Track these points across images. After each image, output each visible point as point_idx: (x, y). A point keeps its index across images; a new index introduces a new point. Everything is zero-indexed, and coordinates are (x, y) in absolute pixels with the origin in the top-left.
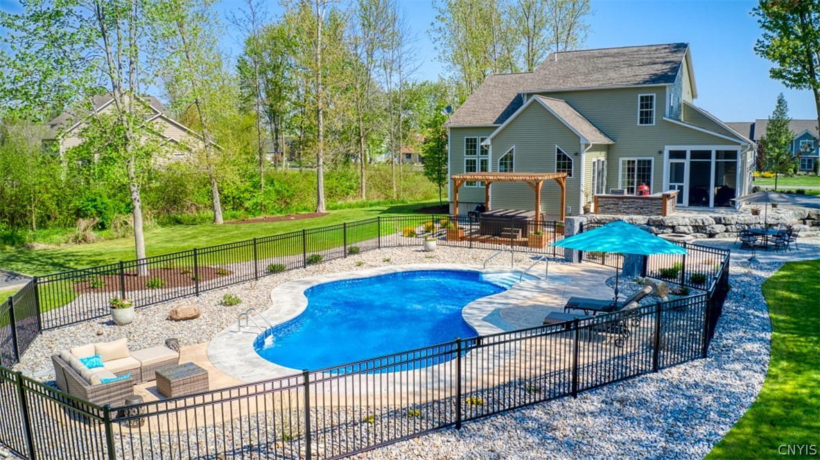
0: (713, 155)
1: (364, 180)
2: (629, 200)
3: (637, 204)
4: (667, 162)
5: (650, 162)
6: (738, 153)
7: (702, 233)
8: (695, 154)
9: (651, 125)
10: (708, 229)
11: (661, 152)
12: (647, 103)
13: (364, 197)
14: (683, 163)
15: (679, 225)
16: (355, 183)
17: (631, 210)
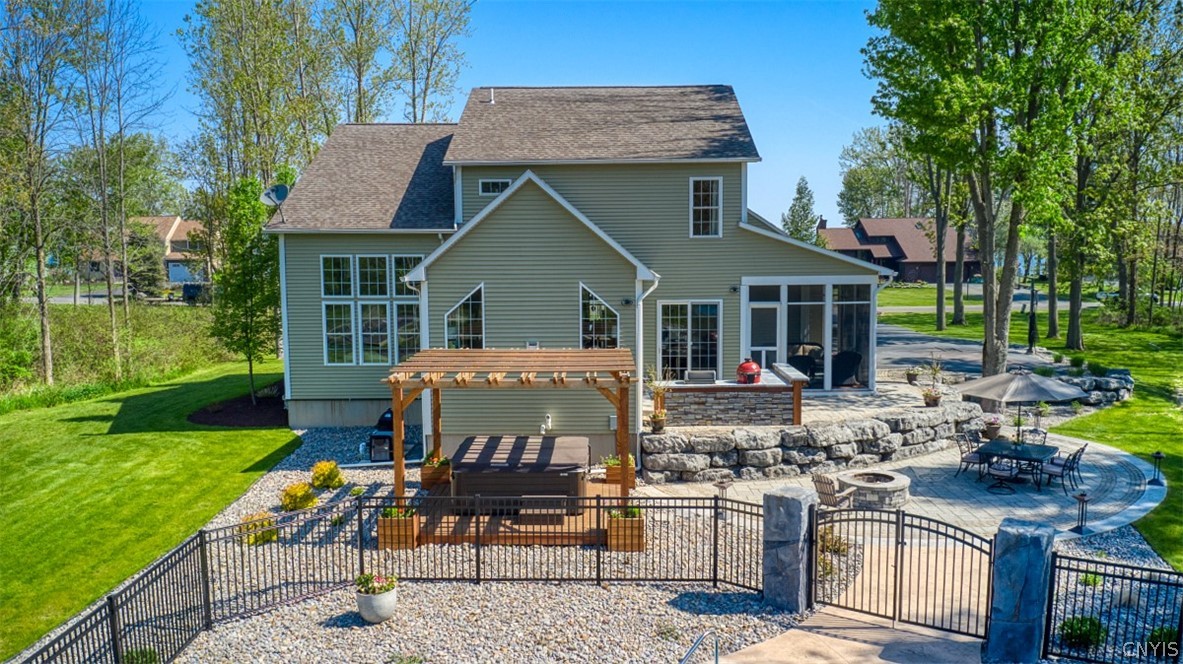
0: (829, 293)
1: (48, 343)
2: (727, 395)
3: (743, 402)
4: (746, 307)
5: (714, 307)
6: (872, 287)
7: (872, 453)
8: (795, 292)
9: (716, 236)
10: (883, 444)
11: (735, 290)
12: (704, 194)
13: (50, 380)
14: (775, 309)
15: (838, 443)
16: (29, 349)
17: (731, 414)
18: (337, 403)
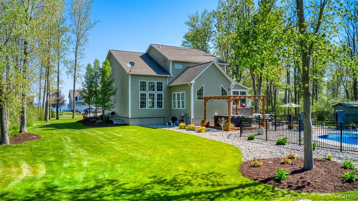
0: (239, 93)
3: (244, 111)
6: (246, 93)
17: (242, 114)
18: (142, 119)
